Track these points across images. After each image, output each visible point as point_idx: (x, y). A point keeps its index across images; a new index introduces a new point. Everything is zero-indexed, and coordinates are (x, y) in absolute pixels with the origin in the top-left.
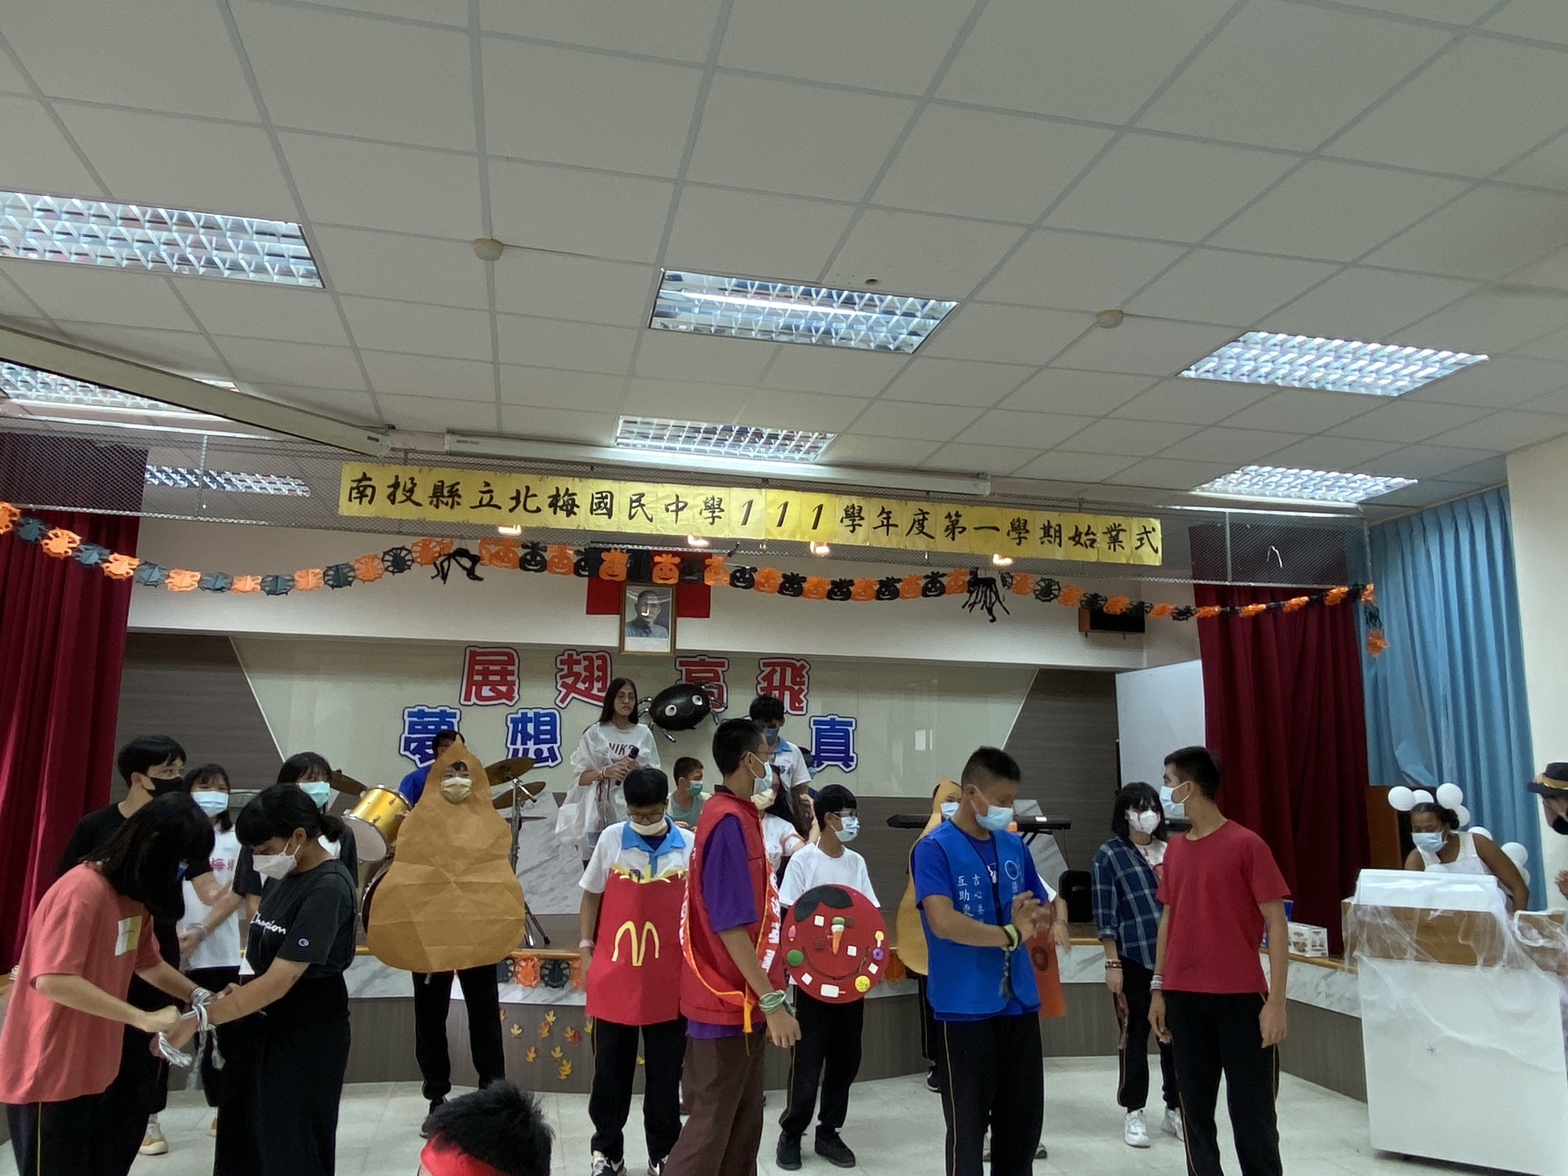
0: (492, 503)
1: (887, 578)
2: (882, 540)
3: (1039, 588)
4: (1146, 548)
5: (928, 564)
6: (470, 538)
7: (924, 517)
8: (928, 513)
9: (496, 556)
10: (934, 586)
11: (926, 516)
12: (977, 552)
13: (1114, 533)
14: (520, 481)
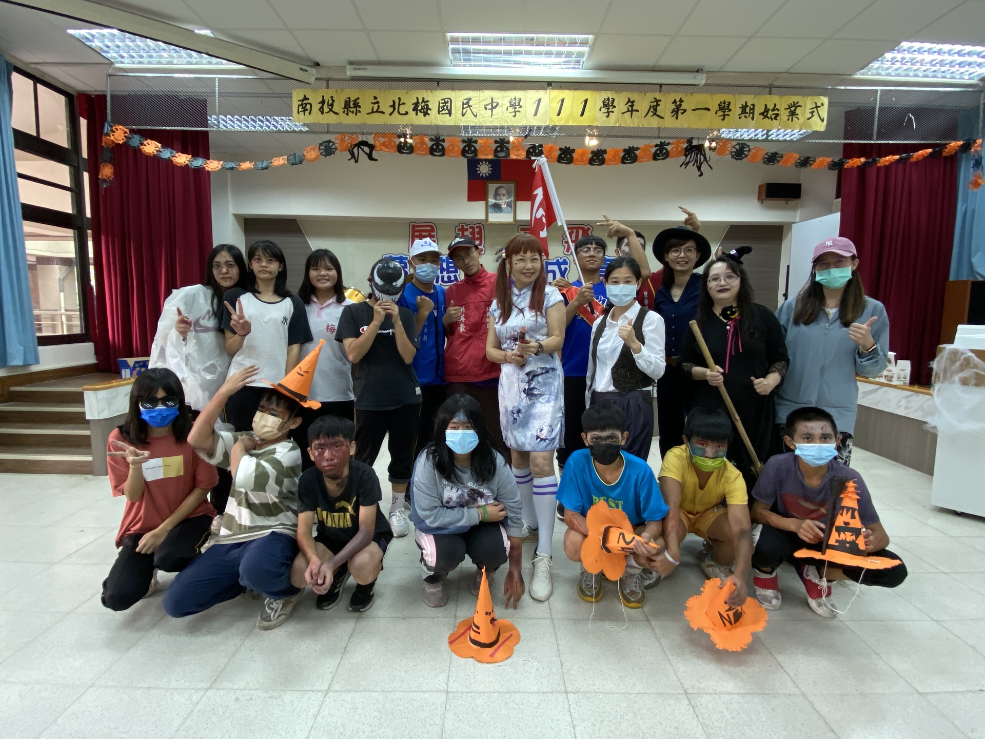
0: (379, 110)
1: (629, 147)
2: (629, 122)
3: (735, 150)
4: (816, 118)
5: (659, 137)
6: (368, 134)
7: (657, 103)
8: (660, 101)
9: (384, 144)
10: (661, 153)
11: (659, 103)
12: (693, 127)
13: (792, 109)
14: (394, 95)
